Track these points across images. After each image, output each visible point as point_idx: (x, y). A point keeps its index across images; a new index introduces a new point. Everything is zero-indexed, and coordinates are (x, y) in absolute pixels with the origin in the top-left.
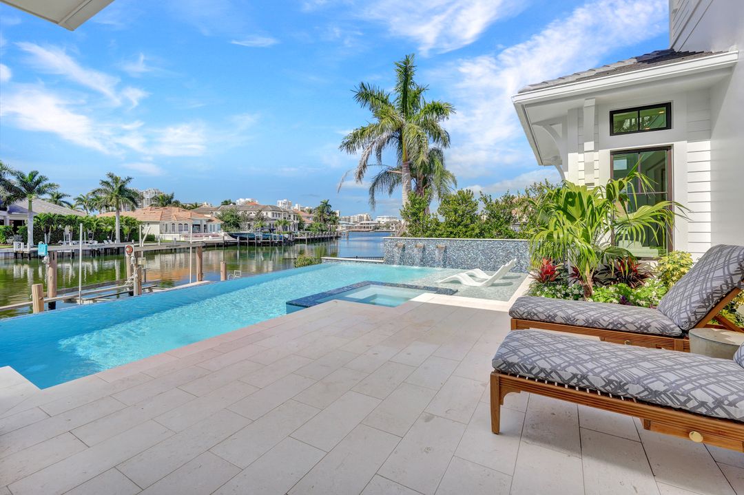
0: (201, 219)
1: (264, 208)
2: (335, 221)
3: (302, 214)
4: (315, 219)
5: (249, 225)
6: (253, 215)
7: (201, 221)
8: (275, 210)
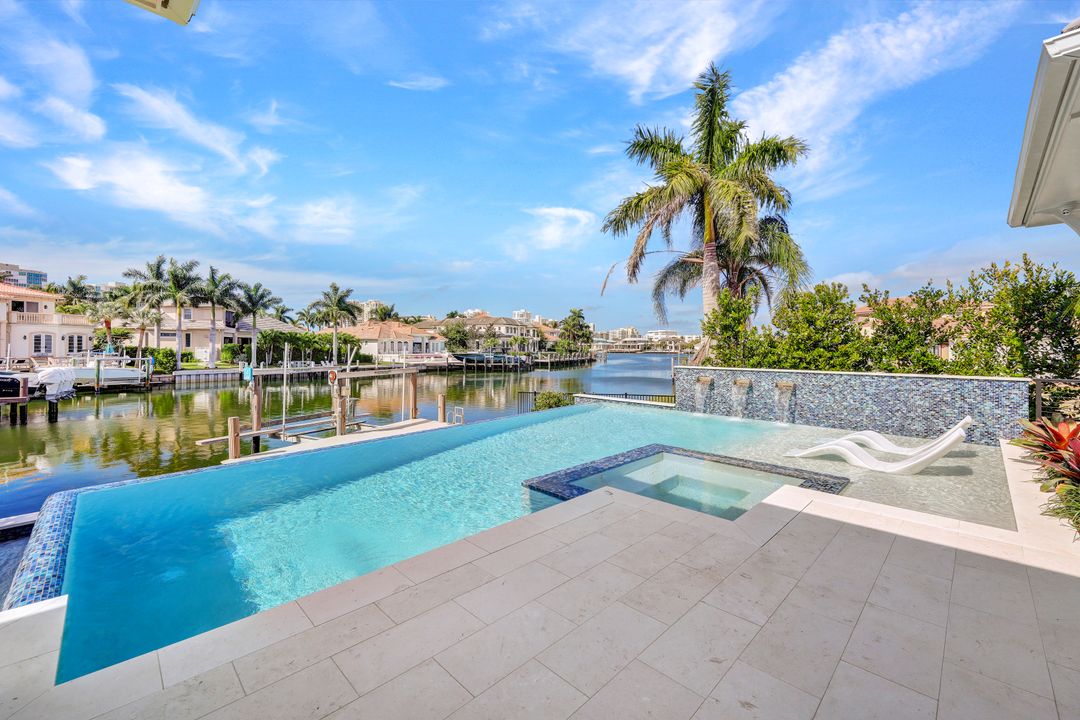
0: (422, 336)
1: (497, 321)
2: (588, 338)
3: (544, 329)
4: (561, 336)
5: (478, 343)
6: (483, 331)
7: (423, 338)
8: (510, 323)
